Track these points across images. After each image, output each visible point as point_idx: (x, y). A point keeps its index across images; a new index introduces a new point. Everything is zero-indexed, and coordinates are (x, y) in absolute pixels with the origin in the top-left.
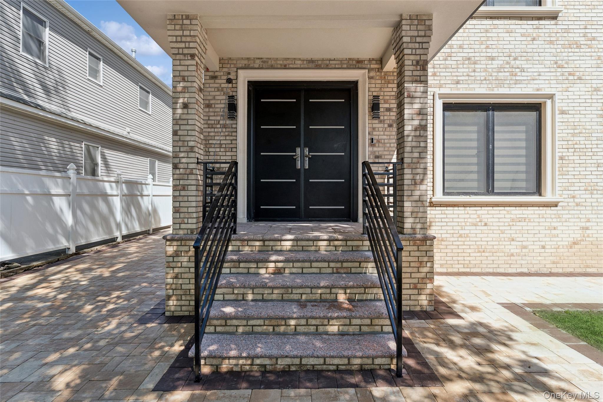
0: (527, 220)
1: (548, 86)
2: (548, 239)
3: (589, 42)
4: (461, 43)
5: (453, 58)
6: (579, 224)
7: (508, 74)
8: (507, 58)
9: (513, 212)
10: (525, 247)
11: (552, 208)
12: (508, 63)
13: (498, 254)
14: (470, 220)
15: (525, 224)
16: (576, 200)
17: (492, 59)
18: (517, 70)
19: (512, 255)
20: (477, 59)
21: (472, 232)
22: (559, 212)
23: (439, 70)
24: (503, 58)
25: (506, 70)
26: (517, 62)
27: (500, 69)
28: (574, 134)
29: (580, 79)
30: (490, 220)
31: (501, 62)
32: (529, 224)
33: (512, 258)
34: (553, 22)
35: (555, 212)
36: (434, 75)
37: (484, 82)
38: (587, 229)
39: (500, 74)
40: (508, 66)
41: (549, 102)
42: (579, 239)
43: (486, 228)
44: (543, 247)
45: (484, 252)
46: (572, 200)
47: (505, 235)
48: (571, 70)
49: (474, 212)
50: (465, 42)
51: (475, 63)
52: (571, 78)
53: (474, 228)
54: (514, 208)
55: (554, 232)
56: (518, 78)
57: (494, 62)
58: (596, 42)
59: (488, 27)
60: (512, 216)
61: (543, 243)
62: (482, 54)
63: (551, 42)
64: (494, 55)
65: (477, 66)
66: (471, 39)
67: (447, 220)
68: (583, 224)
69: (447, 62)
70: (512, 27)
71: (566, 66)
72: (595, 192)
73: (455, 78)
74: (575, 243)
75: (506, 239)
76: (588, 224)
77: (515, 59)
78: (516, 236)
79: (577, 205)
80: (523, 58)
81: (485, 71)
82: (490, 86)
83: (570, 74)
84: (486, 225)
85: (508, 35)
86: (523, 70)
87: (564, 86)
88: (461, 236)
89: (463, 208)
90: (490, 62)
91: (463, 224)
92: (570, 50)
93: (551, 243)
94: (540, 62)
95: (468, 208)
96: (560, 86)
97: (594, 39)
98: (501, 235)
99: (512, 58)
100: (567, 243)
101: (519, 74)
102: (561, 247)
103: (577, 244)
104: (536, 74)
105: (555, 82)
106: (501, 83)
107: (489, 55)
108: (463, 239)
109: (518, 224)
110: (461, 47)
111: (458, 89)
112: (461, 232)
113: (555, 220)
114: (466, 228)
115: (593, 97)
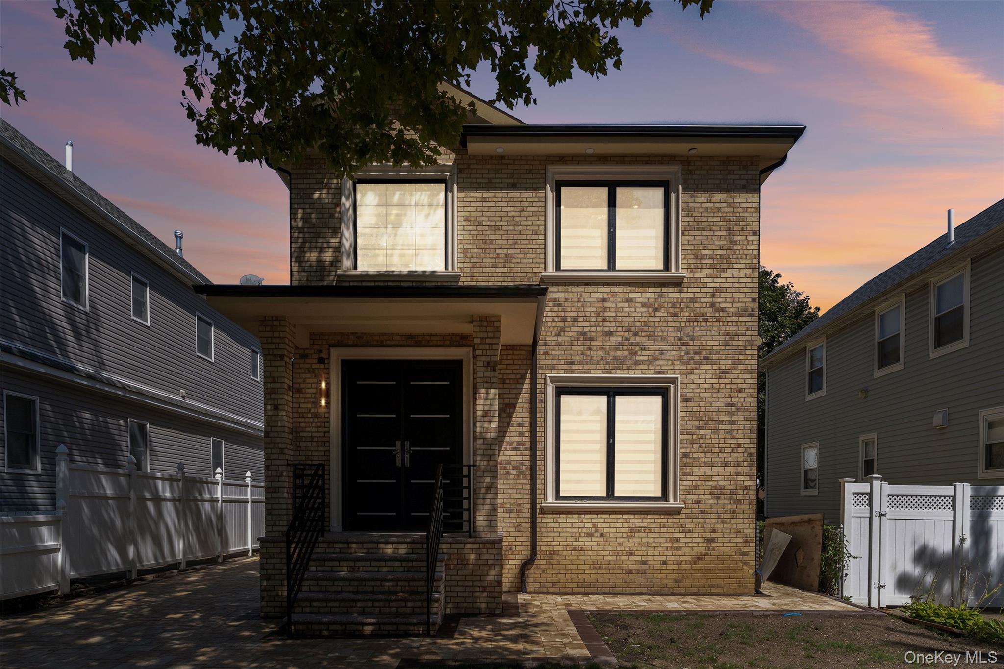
0: (647, 531)
1: (671, 367)
2: (670, 553)
3: (717, 315)
4: (575, 314)
5: (566, 334)
6: (704, 535)
7: (626, 353)
8: (626, 334)
9: (632, 521)
10: (645, 563)
11: (675, 516)
12: (627, 339)
13: (615, 571)
14: (584, 530)
15: (644, 535)
16: (701, 506)
17: (610, 334)
18: (637, 348)
19: (631, 572)
20: (593, 334)
21: (587, 544)
22: (682, 521)
23: (551, 348)
24: (622, 334)
25: (625, 348)
26: (637, 338)
27: (618, 346)
28: (699, 428)
29: (706, 358)
30: (606, 530)
31: (620, 339)
32: (650, 535)
33: (631, 576)
34: (677, 289)
35: (677, 521)
36: (546, 353)
37: (601, 362)
38: (713, 540)
39: (619, 353)
40: (627, 343)
41: (672, 387)
42: (704, 553)
43: (602, 539)
44: (665, 563)
45: (600, 568)
46: (696, 506)
47: (622, 549)
48: (697, 348)
49: (589, 520)
50: (581, 314)
51: (591, 339)
52: (697, 357)
53: (589, 539)
54: (632, 516)
55: (676, 545)
56: (638, 358)
57: (612, 338)
58: (725, 314)
59: (605, 295)
60: (631, 525)
61: (664, 558)
62: (599, 329)
63: (675, 314)
64: (611, 329)
65: (593, 343)
66: (586, 309)
67: (559, 530)
68: (708, 535)
69: (560, 338)
70: (632, 295)
71: (691, 343)
72: (722, 497)
73: (569, 357)
74: (698, 558)
75: (624, 553)
76: (714, 535)
77: (635, 334)
78: (635, 549)
79: (702, 512)
80: (644, 334)
81: (602, 349)
82: (607, 367)
83: (696, 353)
84: (602, 535)
85: (626, 305)
86: (643, 348)
87: (689, 367)
88: (575, 549)
89: (577, 516)
90: (607, 338)
91: (577, 535)
92: (695, 324)
93: (673, 558)
94: (663, 339)
95: (583, 516)
96: (684, 367)
97: (722, 310)
98: (619, 549)
99: (631, 333)
100: (690, 558)
101: (639, 353)
102: (684, 563)
103: (701, 559)
104: (657, 352)
105: (678, 362)
106: (619, 364)
107: (606, 329)
108: (577, 553)
109: (637, 534)
110: (575, 319)
111: (572, 372)
112: (575, 544)
113: (677, 530)
114: (581, 539)
115: (721, 381)
